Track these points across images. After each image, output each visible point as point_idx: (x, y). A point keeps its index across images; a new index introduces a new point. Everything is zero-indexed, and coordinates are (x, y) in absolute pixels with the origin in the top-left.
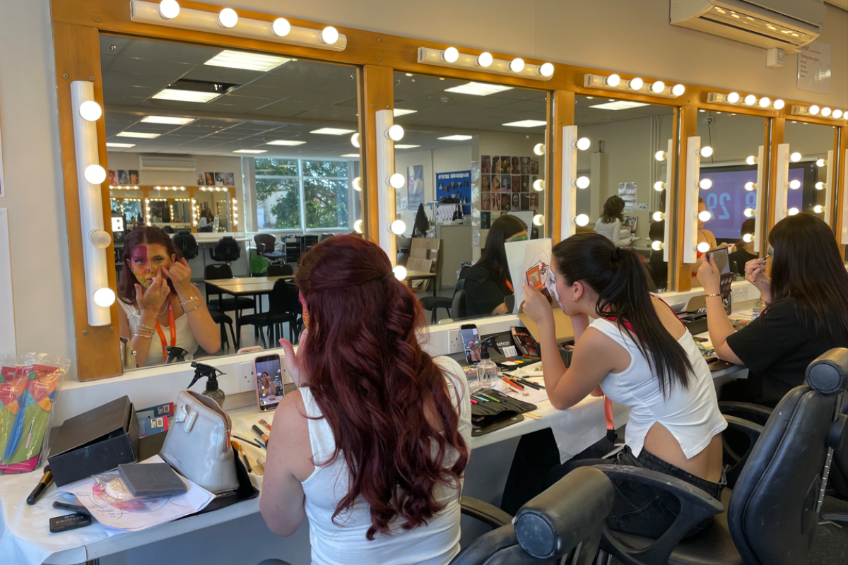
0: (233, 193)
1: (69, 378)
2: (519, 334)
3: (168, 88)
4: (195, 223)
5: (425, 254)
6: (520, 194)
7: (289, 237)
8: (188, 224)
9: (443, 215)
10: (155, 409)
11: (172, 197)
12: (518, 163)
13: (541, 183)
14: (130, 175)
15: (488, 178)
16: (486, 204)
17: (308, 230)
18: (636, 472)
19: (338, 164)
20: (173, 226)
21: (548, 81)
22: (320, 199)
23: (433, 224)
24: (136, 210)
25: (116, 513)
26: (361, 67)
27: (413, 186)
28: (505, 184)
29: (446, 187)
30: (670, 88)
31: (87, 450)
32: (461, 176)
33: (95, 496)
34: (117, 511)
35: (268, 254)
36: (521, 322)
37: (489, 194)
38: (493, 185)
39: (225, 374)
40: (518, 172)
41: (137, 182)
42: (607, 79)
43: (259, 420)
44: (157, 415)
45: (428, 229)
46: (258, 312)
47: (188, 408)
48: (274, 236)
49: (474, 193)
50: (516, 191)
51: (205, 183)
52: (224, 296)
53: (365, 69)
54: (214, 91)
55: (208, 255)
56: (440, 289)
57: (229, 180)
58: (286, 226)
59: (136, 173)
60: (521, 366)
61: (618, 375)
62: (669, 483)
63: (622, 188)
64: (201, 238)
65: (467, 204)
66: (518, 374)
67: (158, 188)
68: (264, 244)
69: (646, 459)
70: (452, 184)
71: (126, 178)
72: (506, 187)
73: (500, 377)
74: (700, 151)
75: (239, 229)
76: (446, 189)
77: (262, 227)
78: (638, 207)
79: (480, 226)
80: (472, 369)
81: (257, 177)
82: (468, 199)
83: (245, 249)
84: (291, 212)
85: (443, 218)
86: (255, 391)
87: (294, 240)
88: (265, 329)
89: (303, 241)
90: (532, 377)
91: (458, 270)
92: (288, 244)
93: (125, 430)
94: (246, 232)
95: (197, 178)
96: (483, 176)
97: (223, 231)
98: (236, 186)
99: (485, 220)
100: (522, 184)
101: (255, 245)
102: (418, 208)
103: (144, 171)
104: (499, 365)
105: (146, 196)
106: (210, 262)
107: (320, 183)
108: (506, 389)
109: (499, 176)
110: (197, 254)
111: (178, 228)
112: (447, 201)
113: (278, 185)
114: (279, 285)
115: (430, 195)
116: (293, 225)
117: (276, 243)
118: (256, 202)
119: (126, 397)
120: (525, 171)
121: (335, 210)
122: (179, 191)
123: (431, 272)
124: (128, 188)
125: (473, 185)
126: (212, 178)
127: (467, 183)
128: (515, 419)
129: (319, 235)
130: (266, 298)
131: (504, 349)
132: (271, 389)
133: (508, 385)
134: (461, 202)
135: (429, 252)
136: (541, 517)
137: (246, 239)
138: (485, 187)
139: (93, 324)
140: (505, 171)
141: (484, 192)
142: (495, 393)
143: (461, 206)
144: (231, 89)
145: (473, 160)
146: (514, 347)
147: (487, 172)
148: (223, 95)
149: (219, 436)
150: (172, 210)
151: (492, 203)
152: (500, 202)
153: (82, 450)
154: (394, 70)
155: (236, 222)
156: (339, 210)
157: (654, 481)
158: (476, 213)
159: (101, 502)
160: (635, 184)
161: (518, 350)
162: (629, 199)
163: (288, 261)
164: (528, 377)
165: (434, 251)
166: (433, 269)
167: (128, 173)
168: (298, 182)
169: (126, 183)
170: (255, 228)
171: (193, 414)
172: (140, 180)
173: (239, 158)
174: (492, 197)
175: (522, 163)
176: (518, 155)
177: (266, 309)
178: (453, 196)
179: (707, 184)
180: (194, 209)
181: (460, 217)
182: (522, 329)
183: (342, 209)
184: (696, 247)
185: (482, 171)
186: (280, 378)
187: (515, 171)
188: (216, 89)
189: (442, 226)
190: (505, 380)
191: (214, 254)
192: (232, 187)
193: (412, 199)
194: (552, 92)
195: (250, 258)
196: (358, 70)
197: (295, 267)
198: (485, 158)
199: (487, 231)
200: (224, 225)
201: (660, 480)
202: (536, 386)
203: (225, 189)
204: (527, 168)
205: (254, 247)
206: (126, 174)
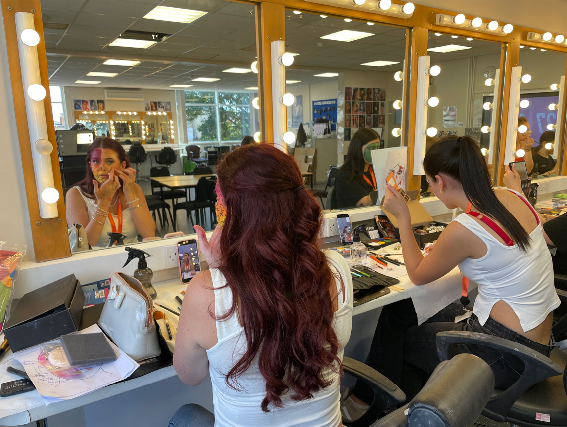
0: (170, 116)
1: (27, 259)
2: (381, 221)
3: (119, 37)
4: (144, 137)
5: (304, 159)
6: (372, 115)
7: (210, 147)
8: (140, 139)
9: (317, 131)
10: (98, 283)
11: (130, 120)
12: (370, 93)
13: (400, 103)
14: (98, 103)
15: (350, 103)
16: (348, 123)
17: (222, 142)
18: (488, 339)
19: (243, 95)
20: (132, 140)
21: (408, 19)
22: (231, 121)
23: (310, 138)
24: (106, 129)
25: (54, 381)
26: (259, 4)
27: (295, 110)
28: (362, 108)
29: (319, 111)
30: (501, 27)
31: (35, 323)
32: (330, 103)
33: (39, 364)
34: (56, 378)
35: (196, 159)
36: (382, 212)
37: (350, 116)
38: (353, 109)
39: (152, 256)
40: (371, 100)
41: (103, 109)
42: (454, 18)
43: (181, 291)
44: (100, 288)
45: (306, 141)
46: (188, 200)
47: (118, 288)
48: (199, 146)
49: (340, 115)
50: (369, 113)
51: (151, 109)
52: (165, 189)
53: (262, 6)
54: (152, 40)
55: (154, 160)
56: (315, 184)
57: (167, 107)
58: (209, 139)
59: (103, 102)
60: (383, 246)
61: (474, 261)
62: (516, 349)
63: (445, 111)
64: (148, 148)
65: (334, 123)
66: (381, 252)
67: (119, 113)
68: (192, 152)
69: (493, 326)
70: (323, 109)
71: (95, 105)
72: (362, 111)
73: (367, 255)
74: (522, 78)
75: (175, 141)
76: (319, 113)
77: (192, 140)
78: (458, 124)
79: (344, 139)
80: (346, 249)
81: (186, 104)
82: (335, 120)
83: (179, 156)
84: (211, 130)
85: (317, 133)
86: (177, 268)
87: (213, 150)
88: (193, 212)
89: (219, 150)
90: (392, 255)
91: (328, 170)
92: (209, 152)
93: (66, 306)
94: (180, 143)
95: (145, 106)
96: (346, 103)
97: (165, 143)
98: (172, 111)
99: (347, 135)
100: (372, 108)
101: (186, 153)
102: (299, 127)
103: (108, 100)
104: (367, 245)
105: (110, 118)
106: (155, 165)
107: (231, 110)
108: (374, 266)
109: (358, 103)
110: (146, 159)
111: (135, 141)
112: (320, 121)
113: (203, 111)
114: (202, 182)
115: (308, 117)
116: (212, 139)
117: (200, 151)
118: (186, 123)
119: (73, 275)
120: (376, 99)
121: (242, 128)
122: (133, 115)
123: (308, 171)
124: (97, 112)
125: (339, 109)
126: (155, 106)
127: (334, 108)
128: (383, 291)
129: (230, 146)
130: (193, 191)
131: (369, 232)
132: (191, 267)
133: (375, 262)
134: (329, 122)
135: (306, 158)
136: (435, 413)
137: (180, 149)
138: (348, 111)
139: (43, 217)
140: (362, 99)
141: (347, 114)
142: (366, 269)
143: (330, 125)
144: (164, 38)
145: (339, 91)
146: (377, 230)
147: (349, 100)
148: (159, 42)
149: (142, 314)
150: (130, 129)
151: (352, 122)
152: (358, 121)
153: (31, 323)
154: (286, 7)
155: (173, 137)
156: (244, 128)
157: (503, 347)
158: (341, 130)
159: (43, 370)
160: (456, 108)
161: (380, 233)
162: (451, 119)
163: (210, 164)
164: (389, 255)
165: (311, 157)
166: (310, 170)
167: (97, 102)
168: (215, 108)
169: (95, 109)
170: (186, 141)
171: (122, 294)
172: (105, 107)
173: (174, 91)
174: (352, 118)
175: (374, 93)
176: (371, 87)
177: (193, 198)
178: (324, 118)
179: (525, 104)
180: (143, 127)
181: (329, 133)
182: (383, 217)
183: (246, 128)
184: (514, 152)
185: (346, 99)
186: (197, 258)
187: (368, 99)
188: (154, 38)
189: (317, 139)
190: (372, 258)
191: (158, 160)
192: (170, 112)
193: (295, 120)
194: (411, 28)
195: (183, 162)
196: (256, 7)
197: (215, 168)
198: (348, 89)
199: (349, 143)
200: (165, 139)
201: (508, 347)
202: (396, 263)
203: (165, 113)
204: (378, 96)
205: (185, 154)
206: (95, 103)
